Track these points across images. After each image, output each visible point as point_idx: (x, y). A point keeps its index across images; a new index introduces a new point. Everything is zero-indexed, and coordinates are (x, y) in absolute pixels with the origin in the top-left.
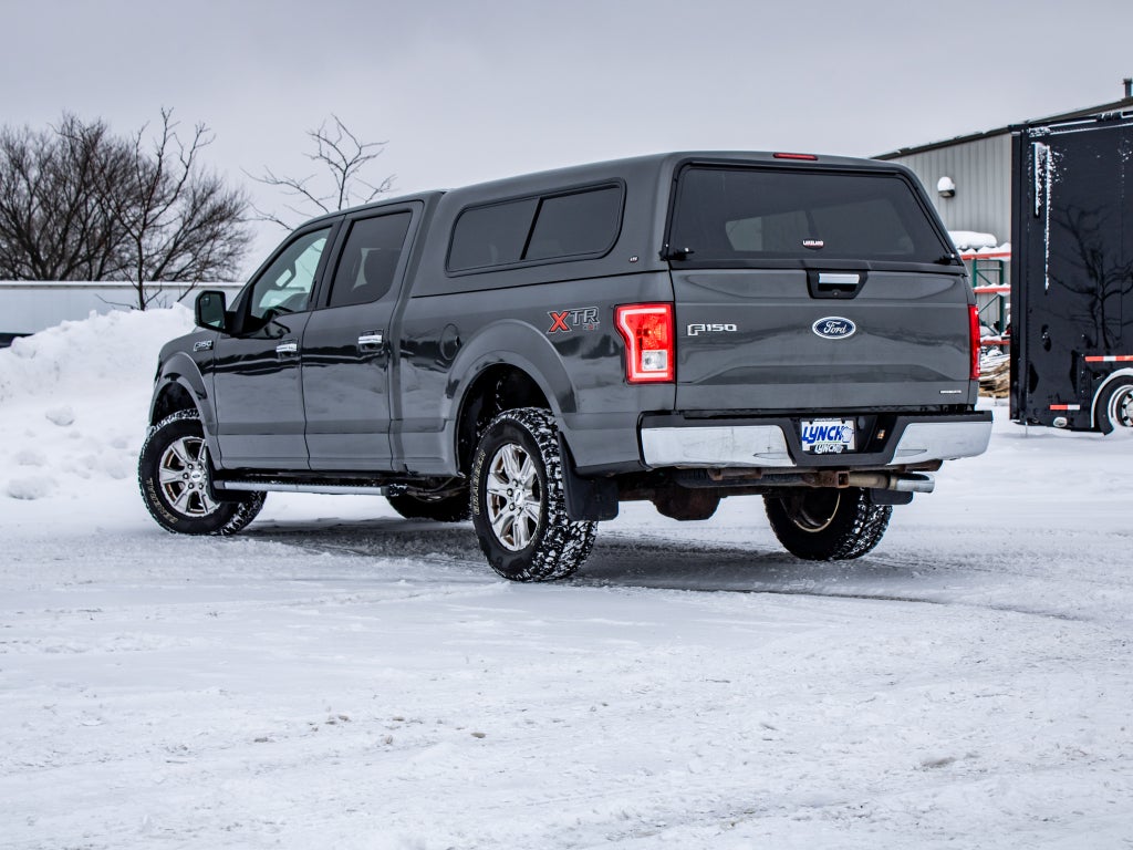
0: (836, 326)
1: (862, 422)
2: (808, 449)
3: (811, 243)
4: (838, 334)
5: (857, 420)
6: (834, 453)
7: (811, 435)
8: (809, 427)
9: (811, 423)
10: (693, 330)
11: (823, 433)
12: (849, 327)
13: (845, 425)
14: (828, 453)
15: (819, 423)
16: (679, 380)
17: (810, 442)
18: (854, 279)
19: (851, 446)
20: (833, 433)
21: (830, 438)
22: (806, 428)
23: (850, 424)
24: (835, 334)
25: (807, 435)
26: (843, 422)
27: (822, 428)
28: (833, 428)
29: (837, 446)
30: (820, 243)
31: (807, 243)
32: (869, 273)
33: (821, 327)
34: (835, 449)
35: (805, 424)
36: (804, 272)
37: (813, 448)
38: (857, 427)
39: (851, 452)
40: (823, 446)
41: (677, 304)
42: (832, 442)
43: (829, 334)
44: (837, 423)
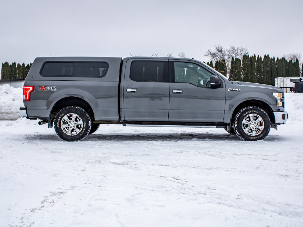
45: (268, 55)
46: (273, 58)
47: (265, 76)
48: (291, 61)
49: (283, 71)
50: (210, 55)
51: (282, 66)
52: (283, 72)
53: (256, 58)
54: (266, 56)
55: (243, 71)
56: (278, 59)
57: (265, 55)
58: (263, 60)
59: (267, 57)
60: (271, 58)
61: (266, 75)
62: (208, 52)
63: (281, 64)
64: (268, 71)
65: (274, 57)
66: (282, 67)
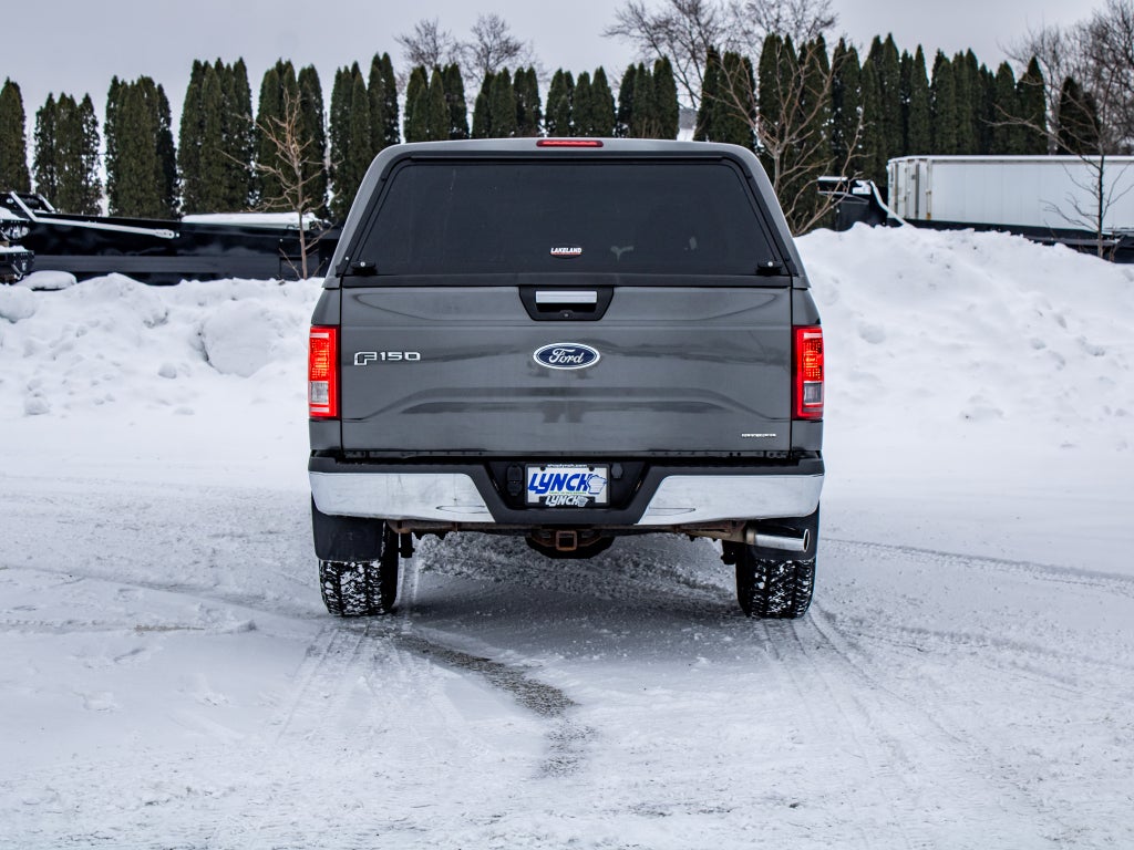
0: (567, 354)
1: (618, 470)
2: (537, 501)
3: (564, 251)
4: (571, 363)
5: (611, 467)
6: (575, 507)
7: (542, 484)
8: (540, 473)
9: (543, 469)
10: (361, 359)
11: (559, 482)
12: (589, 356)
13: (594, 473)
14: (565, 506)
15: (553, 470)
16: (345, 415)
17: (539, 492)
18: (589, 297)
19: (601, 498)
20: (575, 483)
21: (570, 488)
22: (535, 475)
23: (601, 472)
24: (565, 364)
25: (537, 483)
26: (592, 469)
27: (558, 475)
28: (576, 476)
29: (579, 498)
30: (578, 251)
31: (558, 251)
32: (617, 290)
33: (545, 356)
34: (576, 501)
35: (532, 471)
36: (516, 289)
37: (543, 500)
38: (610, 476)
39: (601, 506)
40: (557, 497)
41: (344, 329)
42: (572, 494)
43: (557, 363)
44: (583, 470)
45: (890, 37)
46: (913, 53)
47: (871, 143)
48: (1005, 69)
49: (961, 122)
50: (637, 32)
51: (957, 94)
52: (964, 127)
53: (830, 52)
54: (883, 41)
55: (761, 119)
56: (940, 58)
57: (877, 40)
58: (862, 65)
59: (883, 49)
60: (905, 54)
61: (874, 141)
62: (630, 16)
63: (952, 87)
64: (886, 120)
65: (920, 49)
66: (957, 101)
